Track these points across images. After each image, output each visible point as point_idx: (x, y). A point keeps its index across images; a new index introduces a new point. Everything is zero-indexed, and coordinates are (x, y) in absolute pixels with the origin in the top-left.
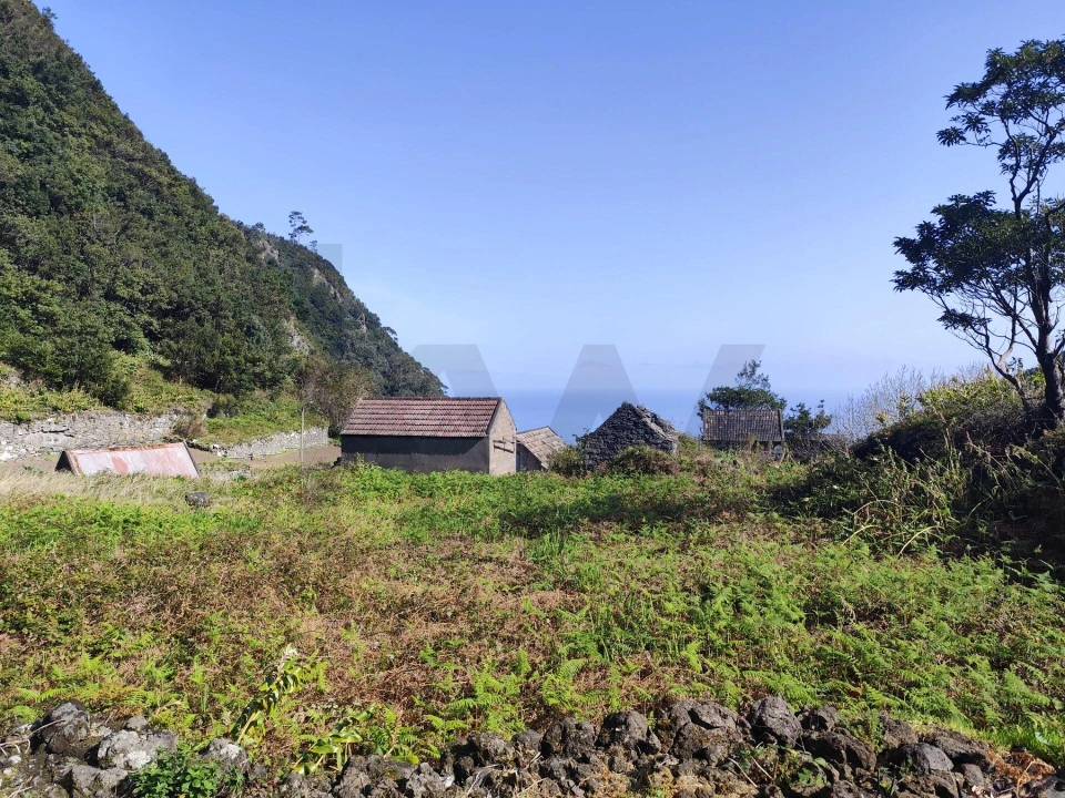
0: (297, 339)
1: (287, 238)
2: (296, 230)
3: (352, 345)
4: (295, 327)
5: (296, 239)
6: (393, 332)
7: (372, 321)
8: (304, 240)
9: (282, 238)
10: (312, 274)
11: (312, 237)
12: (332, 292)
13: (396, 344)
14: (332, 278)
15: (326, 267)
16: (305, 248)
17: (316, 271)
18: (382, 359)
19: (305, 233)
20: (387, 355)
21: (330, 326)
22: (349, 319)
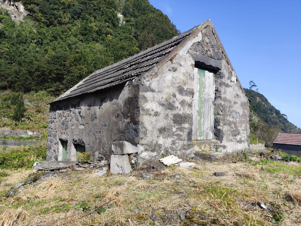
0: (254, 117)
1: (249, 89)
2: (251, 86)
3: (270, 120)
4: (253, 114)
5: (251, 89)
6: (286, 116)
7: (278, 112)
8: (254, 89)
9: (247, 89)
10: (256, 99)
11: (256, 88)
12: (263, 104)
13: (287, 120)
14: (263, 99)
15: (261, 96)
16: (254, 91)
17: (258, 98)
18: (281, 125)
19: (254, 87)
20: (283, 123)
21: (262, 114)
22: (269, 112)
